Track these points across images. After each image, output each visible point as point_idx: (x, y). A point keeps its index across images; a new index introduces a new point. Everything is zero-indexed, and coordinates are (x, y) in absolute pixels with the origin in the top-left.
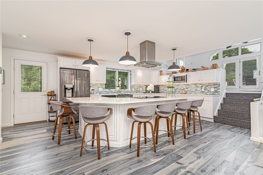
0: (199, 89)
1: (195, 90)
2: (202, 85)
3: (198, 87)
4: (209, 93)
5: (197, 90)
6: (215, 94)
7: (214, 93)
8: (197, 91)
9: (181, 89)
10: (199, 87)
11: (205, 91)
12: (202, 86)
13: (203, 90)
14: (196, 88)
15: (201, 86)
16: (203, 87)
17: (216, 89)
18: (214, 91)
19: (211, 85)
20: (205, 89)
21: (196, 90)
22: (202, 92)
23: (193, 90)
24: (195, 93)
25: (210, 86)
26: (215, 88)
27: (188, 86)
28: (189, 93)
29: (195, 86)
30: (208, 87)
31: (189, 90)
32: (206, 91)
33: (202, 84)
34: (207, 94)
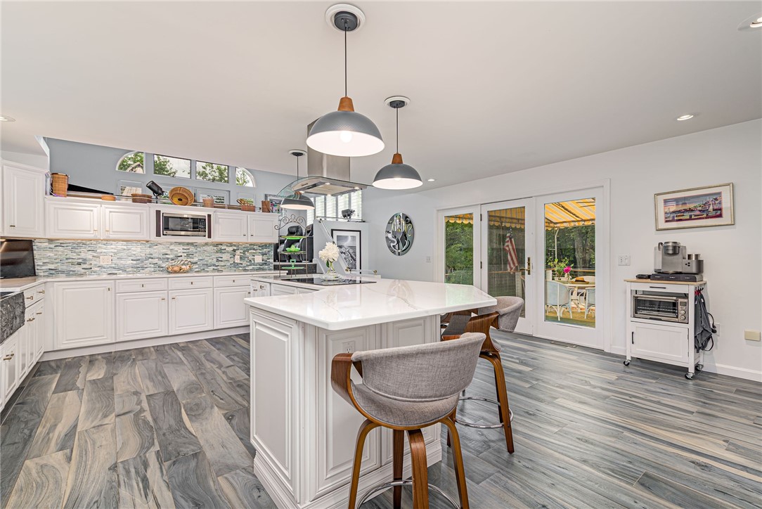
0: (225, 257)
1: (215, 260)
2: (235, 248)
3: (223, 251)
4: (251, 267)
5: (220, 259)
6: (263, 269)
7: (261, 267)
8: (222, 264)
9: (167, 256)
10: (228, 252)
11: (241, 262)
12: (234, 251)
13: (237, 259)
14: (220, 255)
15: (231, 249)
16: (238, 252)
17: (265, 257)
18: (261, 261)
19: (255, 247)
20: (241, 258)
21: (218, 260)
22: (235, 265)
23: (210, 261)
24: (216, 268)
25: (254, 249)
26: (263, 254)
27: (192, 249)
28: (197, 270)
29: (215, 248)
30: (250, 251)
31: (195, 260)
32: (245, 263)
33: (235, 246)
34: (247, 268)
